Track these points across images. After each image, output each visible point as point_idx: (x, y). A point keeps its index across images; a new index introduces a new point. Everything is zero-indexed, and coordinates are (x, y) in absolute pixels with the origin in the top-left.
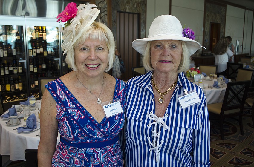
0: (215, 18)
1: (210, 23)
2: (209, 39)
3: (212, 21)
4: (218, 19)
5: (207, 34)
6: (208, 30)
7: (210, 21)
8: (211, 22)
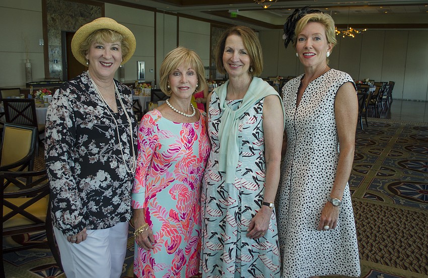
1: (60, 32)
8: (62, 32)
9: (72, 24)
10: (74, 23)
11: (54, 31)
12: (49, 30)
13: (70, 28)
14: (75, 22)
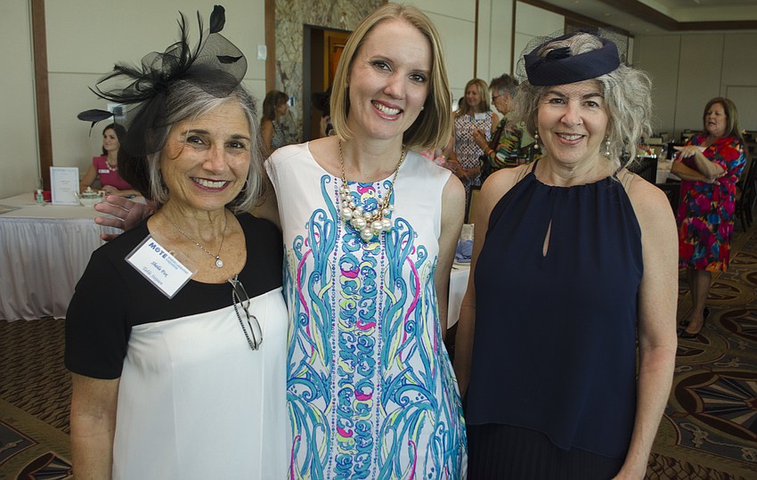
0: (332, 9)
1: (301, 27)
2: (300, 96)
3: (312, 22)
4: (345, 14)
5: (288, 72)
6: (292, 57)
7: (301, 20)
8: (306, 26)
9: (325, 9)
10: (329, 6)
11: (287, 24)
12: (279, 22)
13: (320, 19)
14: (332, 5)
